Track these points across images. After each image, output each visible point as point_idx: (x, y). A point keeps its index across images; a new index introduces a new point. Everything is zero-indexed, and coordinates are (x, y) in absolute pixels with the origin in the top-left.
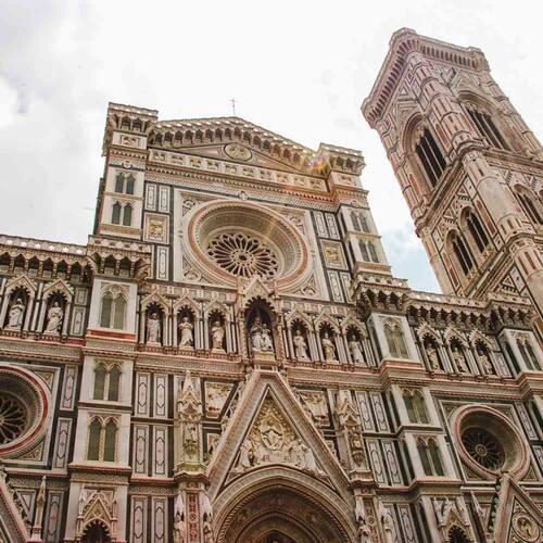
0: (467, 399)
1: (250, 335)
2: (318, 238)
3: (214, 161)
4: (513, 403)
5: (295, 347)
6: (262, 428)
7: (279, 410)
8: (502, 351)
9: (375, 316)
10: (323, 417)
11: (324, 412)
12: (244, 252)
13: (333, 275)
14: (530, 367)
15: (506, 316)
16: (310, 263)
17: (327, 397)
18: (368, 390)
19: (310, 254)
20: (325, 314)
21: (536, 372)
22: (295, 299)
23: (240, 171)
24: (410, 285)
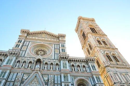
0: (79, 76)
1: (36, 65)
2: (55, 49)
3: (39, 38)
4: (89, 77)
5: (45, 67)
6: (33, 83)
7: (37, 79)
8: (88, 67)
9: (61, 61)
10: (46, 80)
11: (47, 79)
12: (41, 52)
13: (56, 55)
14: (93, 70)
15: (89, 60)
16: (52, 53)
17: (48, 76)
18: (57, 75)
19: (52, 51)
20: (52, 61)
21: (95, 71)
22: (47, 59)
23: (43, 39)
24: (69, 55)
